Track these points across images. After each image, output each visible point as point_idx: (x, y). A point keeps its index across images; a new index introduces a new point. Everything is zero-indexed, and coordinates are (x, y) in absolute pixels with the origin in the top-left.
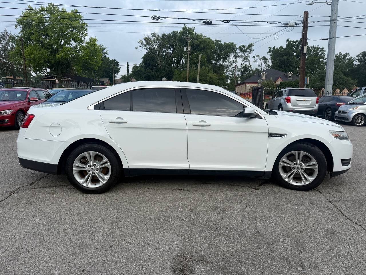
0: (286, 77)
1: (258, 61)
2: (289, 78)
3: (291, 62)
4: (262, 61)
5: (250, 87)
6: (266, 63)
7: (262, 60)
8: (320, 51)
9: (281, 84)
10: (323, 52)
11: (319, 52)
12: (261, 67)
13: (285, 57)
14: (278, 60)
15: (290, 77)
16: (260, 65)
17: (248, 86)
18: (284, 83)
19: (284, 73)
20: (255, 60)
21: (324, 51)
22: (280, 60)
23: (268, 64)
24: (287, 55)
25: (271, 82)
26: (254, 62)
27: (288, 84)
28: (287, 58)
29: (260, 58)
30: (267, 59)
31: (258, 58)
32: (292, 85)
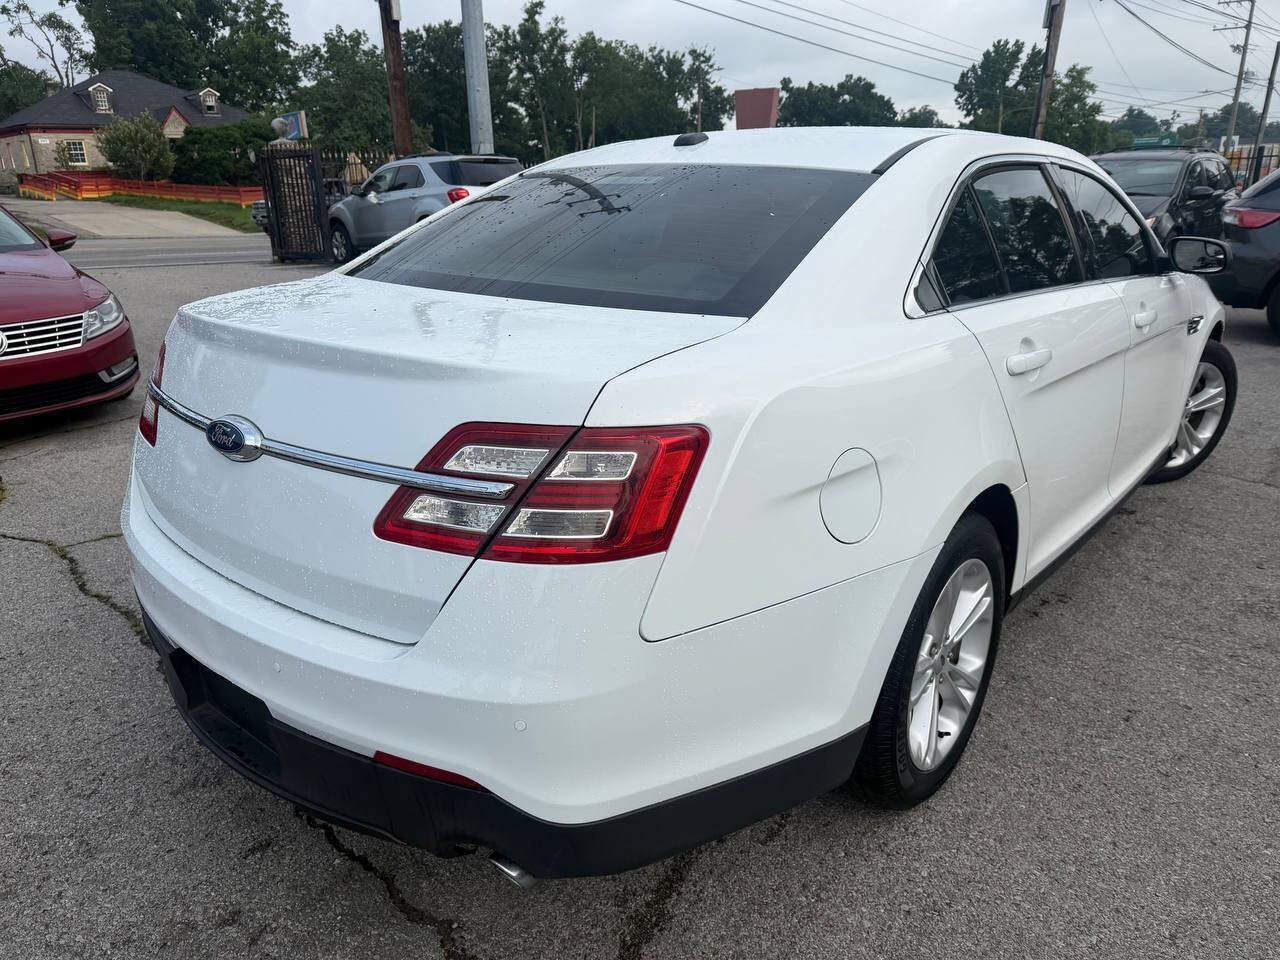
0: (196, 107)
1: (31, 29)
2: (210, 115)
3: (175, 46)
4: (52, 34)
5: (54, 147)
6: (68, 44)
7: (45, 28)
8: (272, 14)
9: (190, 137)
10: (281, 18)
11: (268, 18)
12: (53, 59)
13: (151, 26)
14: (122, 33)
15: (210, 108)
16: (47, 50)
17: (45, 141)
18: (202, 134)
19: (182, 93)
20: (13, 27)
21: (282, 14)
22: (130, 35)
23: (81, 51)
24: (153, 18)
25: (147, 127)
26: (11, 33)
27: (217, 137)
28: (157, 32)
29: (37, 19)
30: (70, 28)
31: (23, 15)
32: (232, 140)
